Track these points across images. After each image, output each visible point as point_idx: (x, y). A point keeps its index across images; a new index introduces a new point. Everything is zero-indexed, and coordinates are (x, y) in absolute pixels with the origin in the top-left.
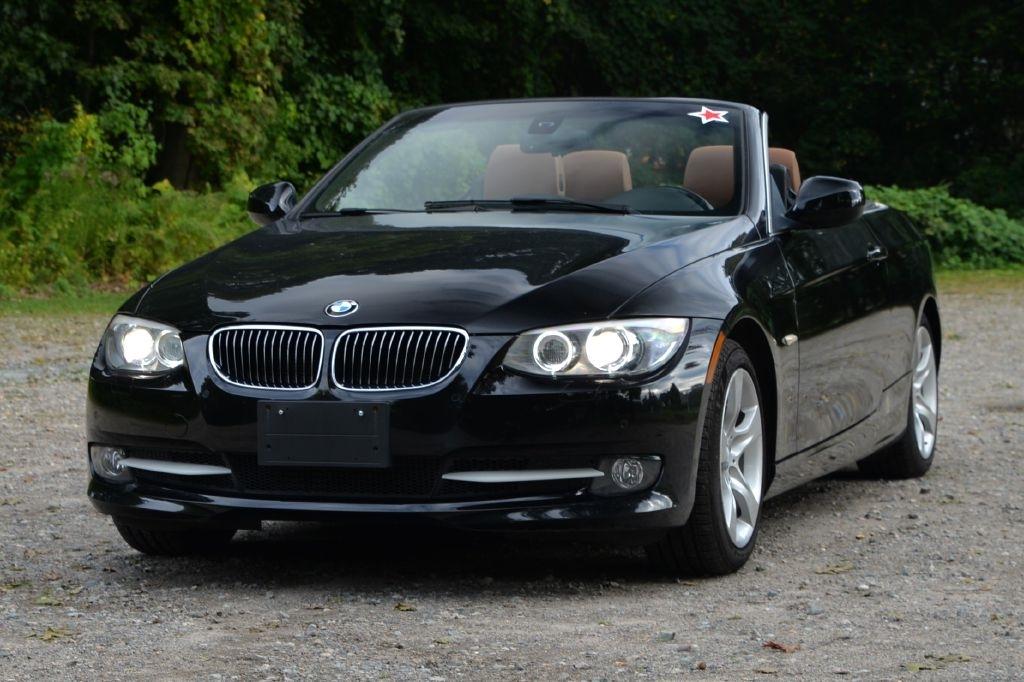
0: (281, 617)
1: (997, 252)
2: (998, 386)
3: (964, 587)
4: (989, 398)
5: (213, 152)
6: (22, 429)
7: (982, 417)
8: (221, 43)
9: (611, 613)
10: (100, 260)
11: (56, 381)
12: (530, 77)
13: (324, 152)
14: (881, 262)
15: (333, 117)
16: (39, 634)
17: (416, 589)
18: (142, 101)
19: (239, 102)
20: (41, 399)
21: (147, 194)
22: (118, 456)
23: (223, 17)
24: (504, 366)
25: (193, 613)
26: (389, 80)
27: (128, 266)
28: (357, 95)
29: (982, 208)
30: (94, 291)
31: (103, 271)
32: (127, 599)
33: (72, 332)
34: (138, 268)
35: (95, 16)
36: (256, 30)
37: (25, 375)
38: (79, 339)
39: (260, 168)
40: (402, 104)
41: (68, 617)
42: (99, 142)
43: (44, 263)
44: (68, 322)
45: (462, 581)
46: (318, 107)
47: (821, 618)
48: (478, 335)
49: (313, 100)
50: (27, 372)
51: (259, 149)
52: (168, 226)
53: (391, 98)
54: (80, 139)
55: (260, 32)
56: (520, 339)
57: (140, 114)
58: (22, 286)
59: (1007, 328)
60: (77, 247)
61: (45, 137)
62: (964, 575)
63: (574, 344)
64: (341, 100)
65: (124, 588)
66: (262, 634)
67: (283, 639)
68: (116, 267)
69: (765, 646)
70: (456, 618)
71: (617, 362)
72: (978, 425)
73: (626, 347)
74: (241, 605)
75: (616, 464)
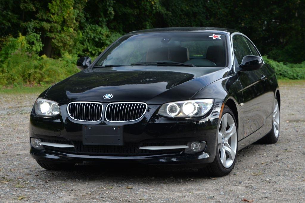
0: (91, 191)
1: (281, 74)
2: (290, 114)
3: (298, 180)
4: (288, 118)
5: (59, 46)
6: (7, 129)
7: (288, 124)
8: (61, 16)
9: (192, 189)
10: (27, 78)
11: (15, 114)
12: (148, 25)
13: (90, 47)
14: (265, 80)
15: (92, 37)
16: (17, 198)
17: (131, 181)
18: (38, 32)
19: (66, 32)
20: (12, 120)
21: (40, 59)
22: (39, 141)
23: (61, 8)
24: (158, 114)
25: (64, 190)
26: (108, 26)
27: (35, 79)
28: (99, 30)
29: (276, 62)
30: (25, 87)
31: (27, 81)
32: (43, 185)
33: (19, 99)
34: (37, 80)
35: (26, 8)
36: (71, 12)
37: (6, 112)
38: (21, 101)
39: (72, 51)
40: (112, 33)
41: (25, 192)
42: (26, 44)
43: (10, 78)
44: (18, 96)
45: (145, 179)
46: (88, 34)
47: (257, 191)
48: (150, 105)
49: (87, 32)
50: (7, 111)
51: (72, 46)
52: (46, 68)
53: (109, 31)
54: (20, 43)
55: (72, 13)
56: (163, 106)
57: (38, 36)
58: (4, 85)
59: (287, 97)
60: (20, 74)
61: (10, 42)
62: (297, 176)
63: (179, 107)
64: (95, 32)
65: (42, 181)
66: (86, 197)
67: (93, 198)
68: (31, 80)
69: (242, 200)
70: (145, 191)
71: (192, 113)
72: (287, 127)
73: (195, 108)
74: (78, 187)
75: (192, 144)
